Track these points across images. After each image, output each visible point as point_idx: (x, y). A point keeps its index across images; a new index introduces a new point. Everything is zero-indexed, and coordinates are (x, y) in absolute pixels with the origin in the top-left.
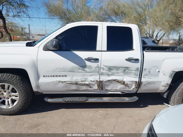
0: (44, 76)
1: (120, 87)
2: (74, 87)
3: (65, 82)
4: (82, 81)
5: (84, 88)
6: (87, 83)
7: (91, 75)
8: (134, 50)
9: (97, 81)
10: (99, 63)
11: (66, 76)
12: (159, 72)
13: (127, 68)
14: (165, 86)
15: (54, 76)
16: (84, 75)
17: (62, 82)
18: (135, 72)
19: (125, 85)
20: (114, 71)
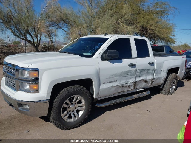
0: (103, 83)
1: (144, 84)
2: (120, 90)
3: (116, 86)
4: (126, 84)
5: (126, 89)
6: (128, 85)
7: (131, 78)
8: (150, 56)
9: (134, 82)
10: (136, 68)
11: (117, 81)
12: (162, 70)
13: (149, 69)
14: (164, 80)
15: (109, 82)
16: (127, 79)
17: (114, 86)
18: (152, 72)
19: (147, 83)
20: (143, 73)
